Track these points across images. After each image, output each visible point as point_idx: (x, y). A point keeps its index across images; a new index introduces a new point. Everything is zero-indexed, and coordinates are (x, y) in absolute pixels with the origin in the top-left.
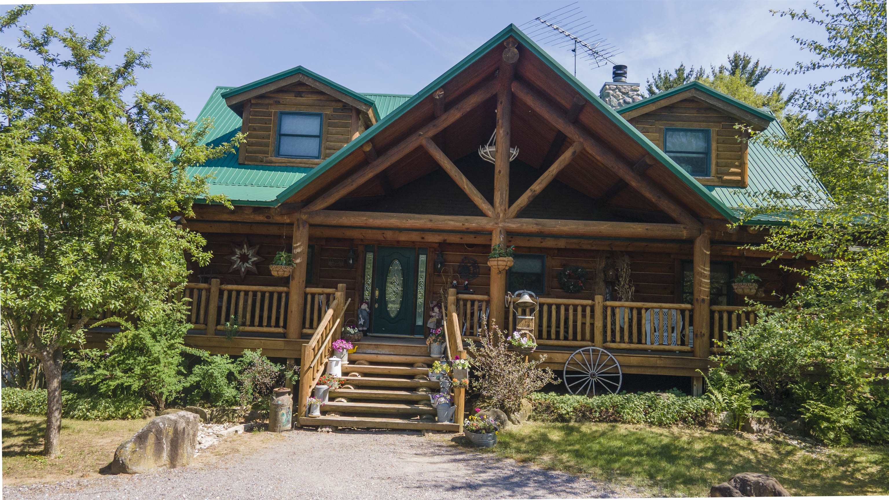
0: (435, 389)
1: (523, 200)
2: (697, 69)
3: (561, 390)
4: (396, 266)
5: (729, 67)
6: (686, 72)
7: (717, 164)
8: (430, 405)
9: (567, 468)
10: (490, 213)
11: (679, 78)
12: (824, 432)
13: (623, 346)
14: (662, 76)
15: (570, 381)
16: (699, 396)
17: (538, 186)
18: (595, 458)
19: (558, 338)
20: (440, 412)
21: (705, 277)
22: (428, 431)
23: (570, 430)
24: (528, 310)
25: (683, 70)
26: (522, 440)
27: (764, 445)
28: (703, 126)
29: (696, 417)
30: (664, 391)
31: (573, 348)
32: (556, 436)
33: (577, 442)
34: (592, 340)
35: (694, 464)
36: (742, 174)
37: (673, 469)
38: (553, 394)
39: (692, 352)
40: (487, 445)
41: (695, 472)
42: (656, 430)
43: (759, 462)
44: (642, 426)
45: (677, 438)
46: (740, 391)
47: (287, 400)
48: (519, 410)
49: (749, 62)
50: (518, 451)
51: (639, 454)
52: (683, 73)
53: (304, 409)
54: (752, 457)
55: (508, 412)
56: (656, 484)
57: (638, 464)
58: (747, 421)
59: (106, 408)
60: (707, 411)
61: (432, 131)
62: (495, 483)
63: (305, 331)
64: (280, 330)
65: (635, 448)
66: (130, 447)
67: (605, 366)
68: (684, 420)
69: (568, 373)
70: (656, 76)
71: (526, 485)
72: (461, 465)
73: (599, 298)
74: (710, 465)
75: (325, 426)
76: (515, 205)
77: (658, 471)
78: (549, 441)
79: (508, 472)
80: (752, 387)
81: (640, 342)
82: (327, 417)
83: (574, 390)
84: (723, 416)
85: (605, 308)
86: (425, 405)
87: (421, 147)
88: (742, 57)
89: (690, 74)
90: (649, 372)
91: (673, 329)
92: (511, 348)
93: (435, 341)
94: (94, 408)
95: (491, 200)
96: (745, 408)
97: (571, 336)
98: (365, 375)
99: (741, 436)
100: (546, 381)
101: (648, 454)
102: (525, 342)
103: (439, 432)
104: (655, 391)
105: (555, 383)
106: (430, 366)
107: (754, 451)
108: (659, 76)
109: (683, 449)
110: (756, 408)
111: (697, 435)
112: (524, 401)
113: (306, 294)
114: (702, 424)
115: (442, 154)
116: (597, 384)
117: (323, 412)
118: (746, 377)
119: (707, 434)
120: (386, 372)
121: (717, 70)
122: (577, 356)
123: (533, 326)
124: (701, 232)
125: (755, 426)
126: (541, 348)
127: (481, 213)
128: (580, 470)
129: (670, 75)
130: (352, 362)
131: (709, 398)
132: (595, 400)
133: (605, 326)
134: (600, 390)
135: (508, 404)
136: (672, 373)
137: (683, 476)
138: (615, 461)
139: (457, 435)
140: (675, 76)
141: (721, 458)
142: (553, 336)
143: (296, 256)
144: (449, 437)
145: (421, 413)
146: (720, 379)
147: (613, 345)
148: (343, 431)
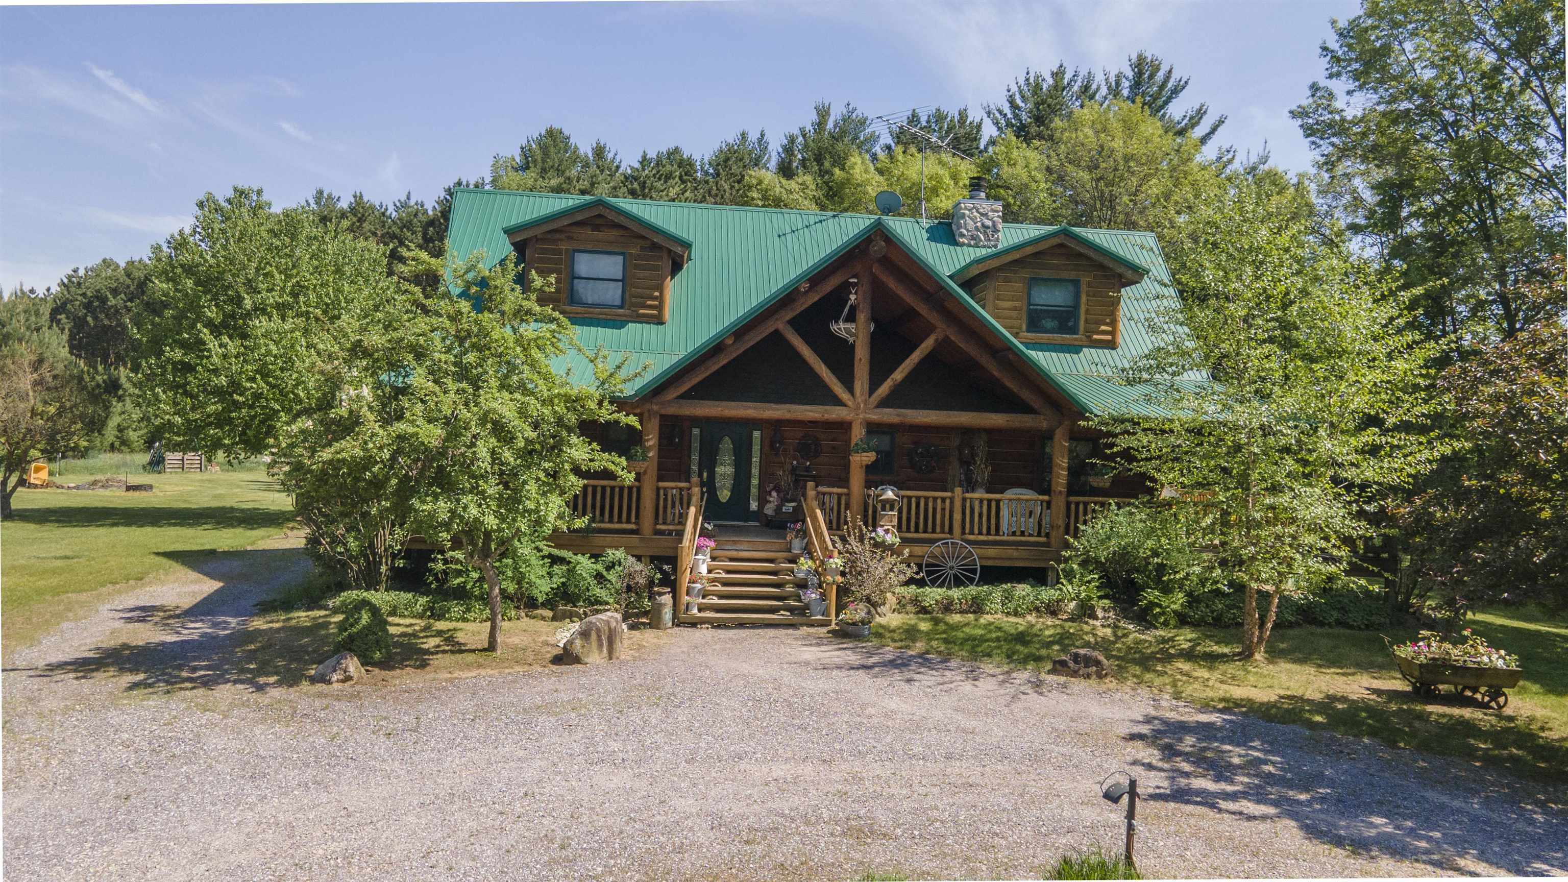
0: (802, 585)
1: (884, 389)
2: (1083, 72)
3: (921, 583)
4: (727, 444)
5: (1130, 74)
6: (1068, 76)
7: (1086, 321)
8: (800, 601)
9: (940, 653)
10: (850, 403)
11: (1056, 87)
12: (1156, 617)
13: (981, 538)
14: (1032, 80)
15: (929, 573)
16: (1052, 586)
17: (898, 375)
18: (961, 644)
19: (917, 531)
20: (813, 606)
21: (1062, 469)
22: (802, 625)
23: (936, 621)
24: (888, 506)
25: (1064, 73)
26: (894, 631)
27: (1105, 630)
28: (1073, 275)
29: (1048, 606)
30: (1019, 583)
31: (932, 541)
32: (924, 626)
33: (944, 632)
34: (951, 531)
35: (1043, 647)
36: (1113, 333)
37: (1026, 651)
38: (914, 587)
39: (1047, 544)
40: (864, 636)
41: (1044, 652)
42: (1013, 619)
43: (1097, 643)
44: (999, 616)
45: (1033, 626)
46: (1089, 582)
47: (667, 599)
48: (884, 604)
49: (1158, 69)
50: (894, 641)
51: (998, 639)
52: (1063, 78)
53: (683, 607)
54: (1092, 640)
55: (875, 605)
56: (1012, 661)
57: (999, 647)
58: (1092, 608)
59: (481, 611)
60: (1058, 601)
61: (789, 315)
62: (883, 664)
63: (658, 527)
64: (632, 526)
65: (994, 635)
66: (578, 642)
67: (964, 558)
68: (1037, 609)
69: (927, 566)
70: (1022, 82)
71: (909, 665)
72: (849, 652)
73: (958, 490)
74: (1056, 647)
75: (704, 623)
76: (875, 395)
77: (1014, 653)
78: (919, 631)
79: (890, 657)
80: (1100, 578)
81: (997, 533)
82: (702, 615)
83: (933, 583)
84: (1073, 605)
85: (964, 500)
86: (795, 600)
87: (776, 332)
88: (1149, 60)
89: (1073, 80)
90: (1007, 564)
91: (1031, 513)
92: (876, 545)
93: (796, 537)
94: (468, 610)
95: (851, 390)
96: (1091, 599)
97: (930, 529)
98: (728, 572)
99: (1087, 623)
100: (908, 575)
101: (1005, 640)
102: (890, 539)
103: (812, 625)
104: (1011, 582)
105: (917, 577)
106: (793, 561)
107: (1095, 635)
108: (1027, 80)
109: (1037, 635)
110: (1100, 598)
111: (1049, 623)
112: (889, 595)
113: (658, 489)
114: (1054, 613)
115: (800, 339)
116: (955, 576)
117: (700, 610)
118: (1095, 568)
119: (1058, 622)
120: (750, 569)
121: (1112, 80)
122: (934, 549)
123: (895, 520)
124: (1060, 424)
125: (1100, 614)
126: (904, 541)
127: (838, 402)
128: (949, 654)
129: (1043, 80)
130: (713, 559)
131: (1061, 590)
132: (956, 593)
133: (964, 520)
134: (958, 582)
135: (874, 598)
136: (1027, 564)
137: (1034, 655)
138: (977, 646)
139: (830, 628)
140: (1051, 81)
141: (1066, 642)
142: (912, 529)
143: (649, 449)
144: (824, 630)
145: (791, 609)
146: (1072, 570)
147: (972, 537)
148: (718, 627)
